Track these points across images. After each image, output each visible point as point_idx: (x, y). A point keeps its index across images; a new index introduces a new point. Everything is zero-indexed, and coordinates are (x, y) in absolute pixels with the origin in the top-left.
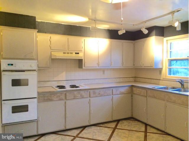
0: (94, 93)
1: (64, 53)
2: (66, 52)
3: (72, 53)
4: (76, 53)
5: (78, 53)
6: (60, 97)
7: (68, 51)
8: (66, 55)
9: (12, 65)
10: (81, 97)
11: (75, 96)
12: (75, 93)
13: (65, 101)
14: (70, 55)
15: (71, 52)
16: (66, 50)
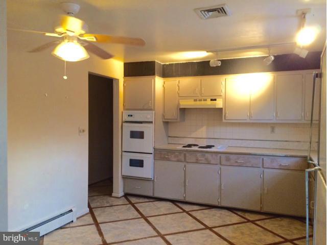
0: (228, 160)
1: (195, 100)
2: (198, 98)
3: (205, 100)
4: (212, 100)
5: (215, 100)
6: (178, 157)
7: (200, 98)
8: (198, 103)
9: (132, 116)
10: (206, 162)
11: (197, 160)
12: (199, 155)
13: (185, 163)
14: (203, 102)
15: (205, 98)
16: (198, 96)
